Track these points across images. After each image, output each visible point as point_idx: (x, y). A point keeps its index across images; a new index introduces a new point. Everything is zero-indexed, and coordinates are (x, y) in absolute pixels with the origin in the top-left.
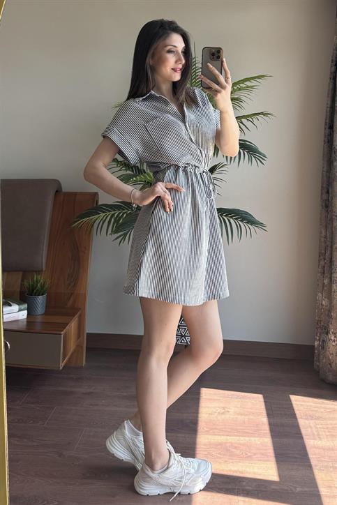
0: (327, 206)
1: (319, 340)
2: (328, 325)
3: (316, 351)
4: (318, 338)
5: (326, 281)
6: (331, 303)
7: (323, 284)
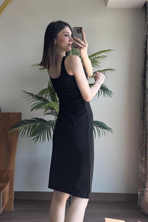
0: (143, 118)
1: (140, 191)
2: (145, 183)
3: (139, 197)
4: (140, 190)
5: (144, 159)
6: (146, 171)
7: (142, 160)
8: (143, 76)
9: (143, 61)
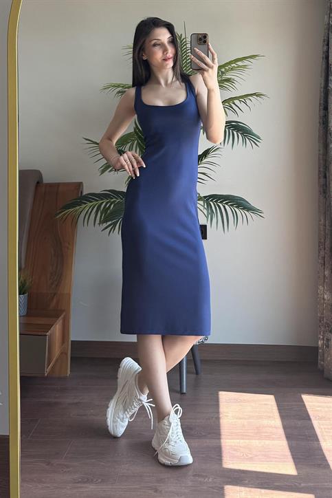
1: (323, 339)
2: (331, 322)
4: (321, 337)
7: (325, 276)
8: (322, 107)
9: (321, 77)
